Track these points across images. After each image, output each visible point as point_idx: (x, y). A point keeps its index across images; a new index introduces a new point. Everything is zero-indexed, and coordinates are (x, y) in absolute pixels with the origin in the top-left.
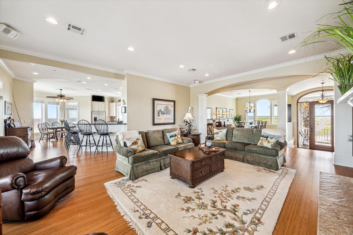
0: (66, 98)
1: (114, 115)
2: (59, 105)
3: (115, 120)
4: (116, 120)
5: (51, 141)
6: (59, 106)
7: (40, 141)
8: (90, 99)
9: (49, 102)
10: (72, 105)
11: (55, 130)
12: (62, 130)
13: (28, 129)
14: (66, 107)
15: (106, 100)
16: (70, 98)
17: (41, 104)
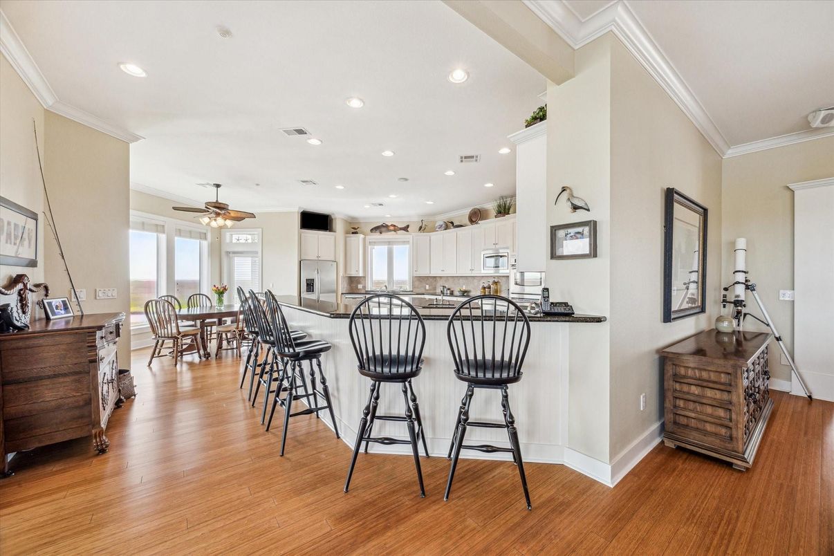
0: (232, 214)
1: (361, 275)
2: (206, 239)
3: (360, 286)
4: (364, 287)
5: (186, 362)
6: (205, 244)
7: (150, 362)
8: (297, 221)
9: (180, 230)
10: (241, 241)
11: (198, 322)
12: (220, 323)
13: (99, 334)
14: (225, 248)
15: (339, 226)
16: (243, 215)
17: (155, 234)
